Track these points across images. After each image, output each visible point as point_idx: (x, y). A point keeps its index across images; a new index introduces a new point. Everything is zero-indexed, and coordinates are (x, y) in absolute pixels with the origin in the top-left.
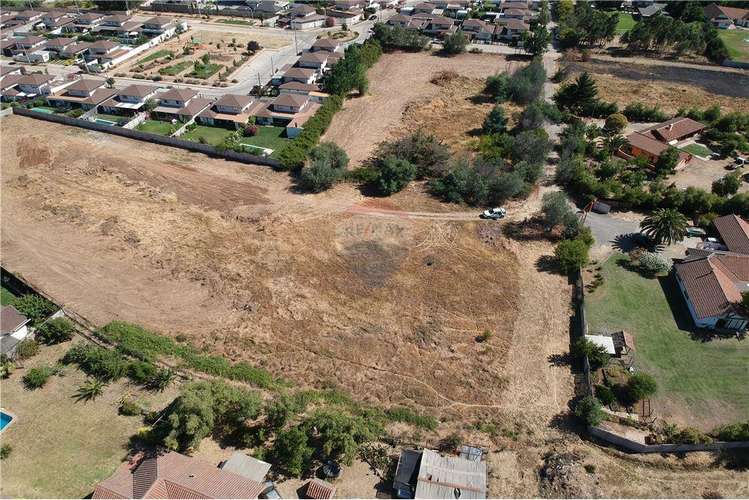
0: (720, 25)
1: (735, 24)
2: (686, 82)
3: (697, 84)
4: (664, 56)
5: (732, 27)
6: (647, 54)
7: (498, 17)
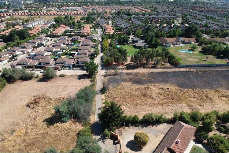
0: (167, 46)
1: (173, 44)
2: (166, 82)
3: (172, 83)
4: (151, 66)
5: (172, 46)
6: (143, 66)
7: (76, 54)
